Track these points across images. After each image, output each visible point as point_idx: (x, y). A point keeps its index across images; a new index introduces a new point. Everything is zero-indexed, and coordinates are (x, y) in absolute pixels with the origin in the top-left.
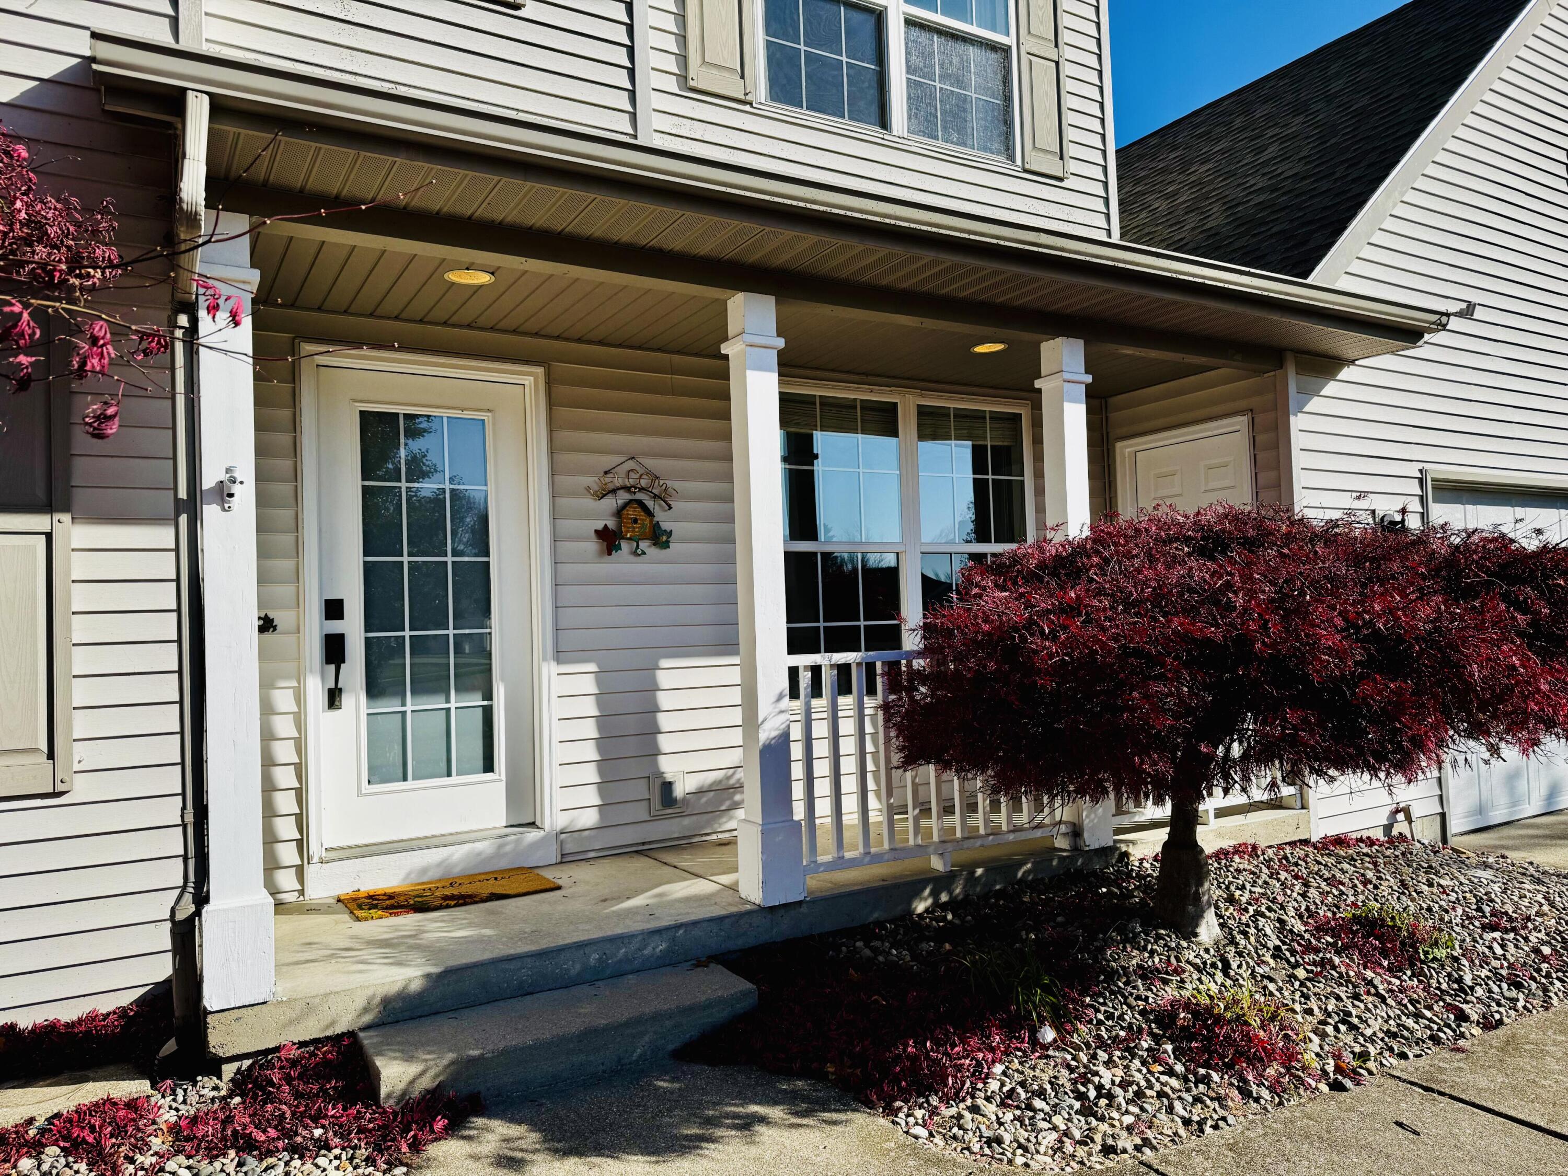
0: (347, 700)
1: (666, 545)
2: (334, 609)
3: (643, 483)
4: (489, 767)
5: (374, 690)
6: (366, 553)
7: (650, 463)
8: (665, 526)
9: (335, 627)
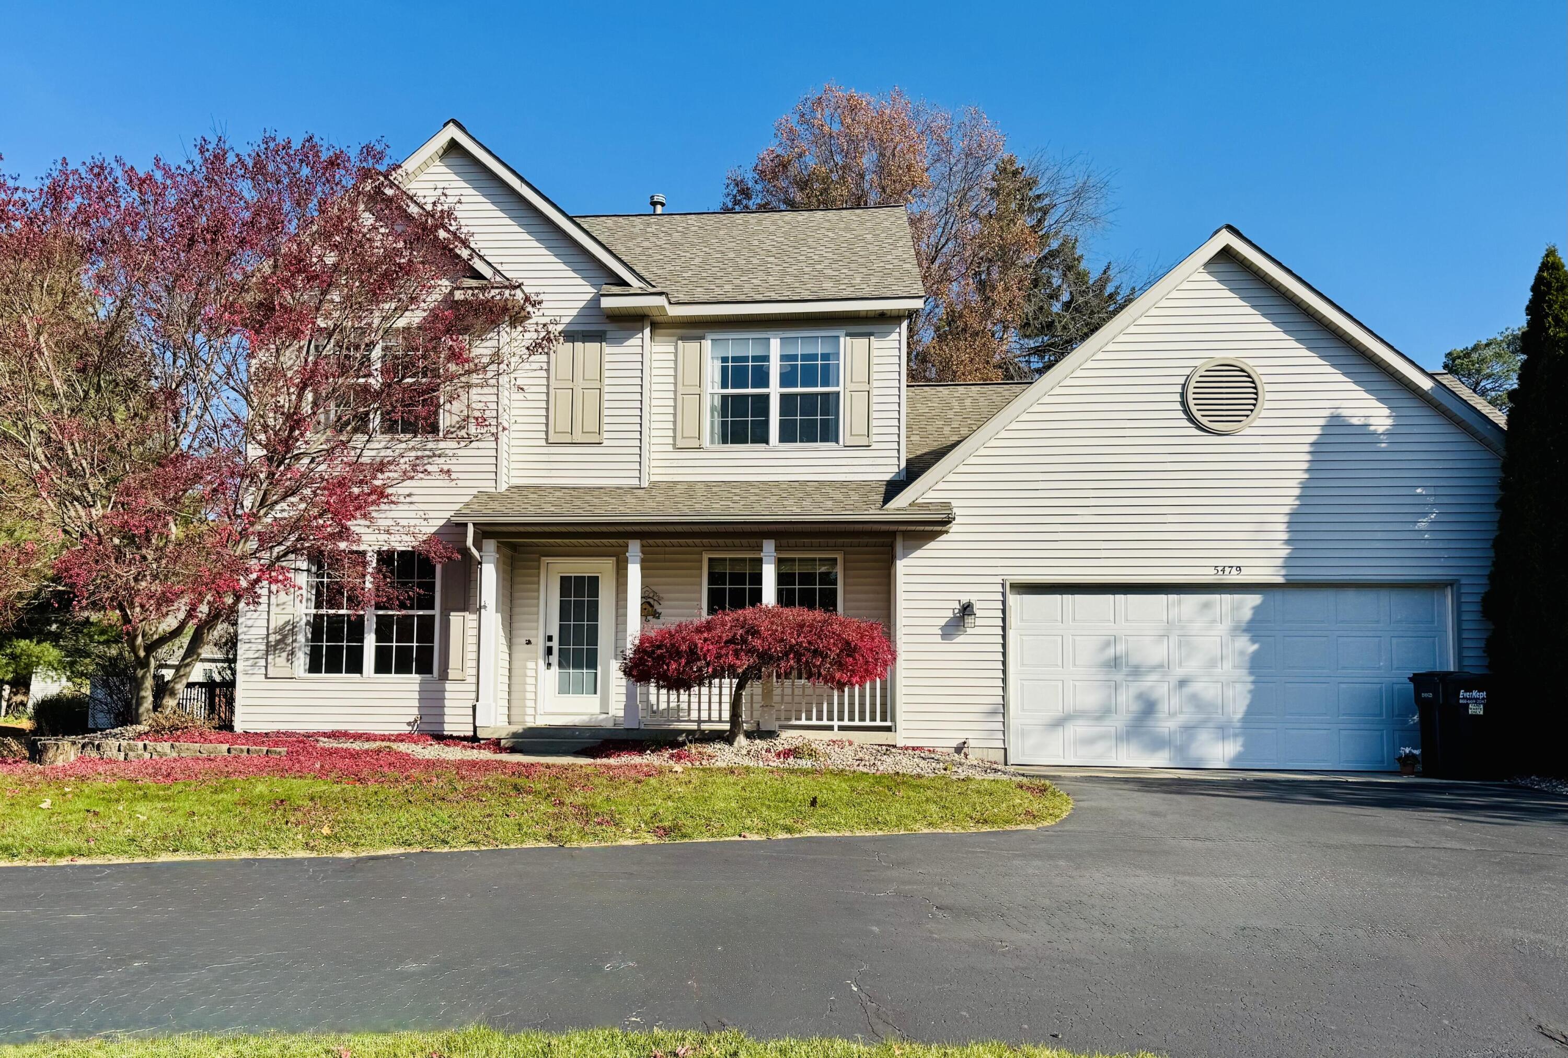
0: (553, 668)
1: (658, 618)
2: (550, 638)
3: (651, 595)
4: (595, 693)
5: (561, 665)
6: (560, 621)
7: (654, 588)
8: (659, 611)
9: (549, 644)
